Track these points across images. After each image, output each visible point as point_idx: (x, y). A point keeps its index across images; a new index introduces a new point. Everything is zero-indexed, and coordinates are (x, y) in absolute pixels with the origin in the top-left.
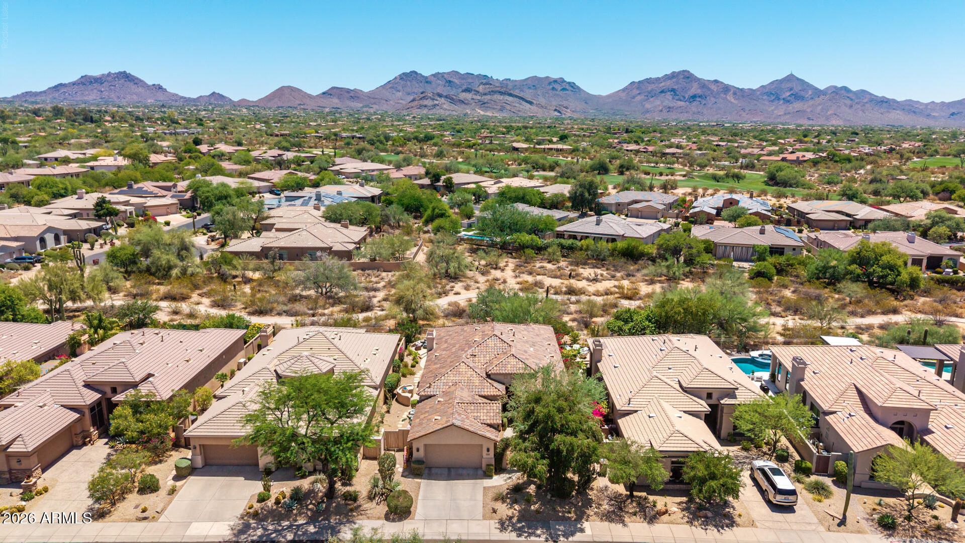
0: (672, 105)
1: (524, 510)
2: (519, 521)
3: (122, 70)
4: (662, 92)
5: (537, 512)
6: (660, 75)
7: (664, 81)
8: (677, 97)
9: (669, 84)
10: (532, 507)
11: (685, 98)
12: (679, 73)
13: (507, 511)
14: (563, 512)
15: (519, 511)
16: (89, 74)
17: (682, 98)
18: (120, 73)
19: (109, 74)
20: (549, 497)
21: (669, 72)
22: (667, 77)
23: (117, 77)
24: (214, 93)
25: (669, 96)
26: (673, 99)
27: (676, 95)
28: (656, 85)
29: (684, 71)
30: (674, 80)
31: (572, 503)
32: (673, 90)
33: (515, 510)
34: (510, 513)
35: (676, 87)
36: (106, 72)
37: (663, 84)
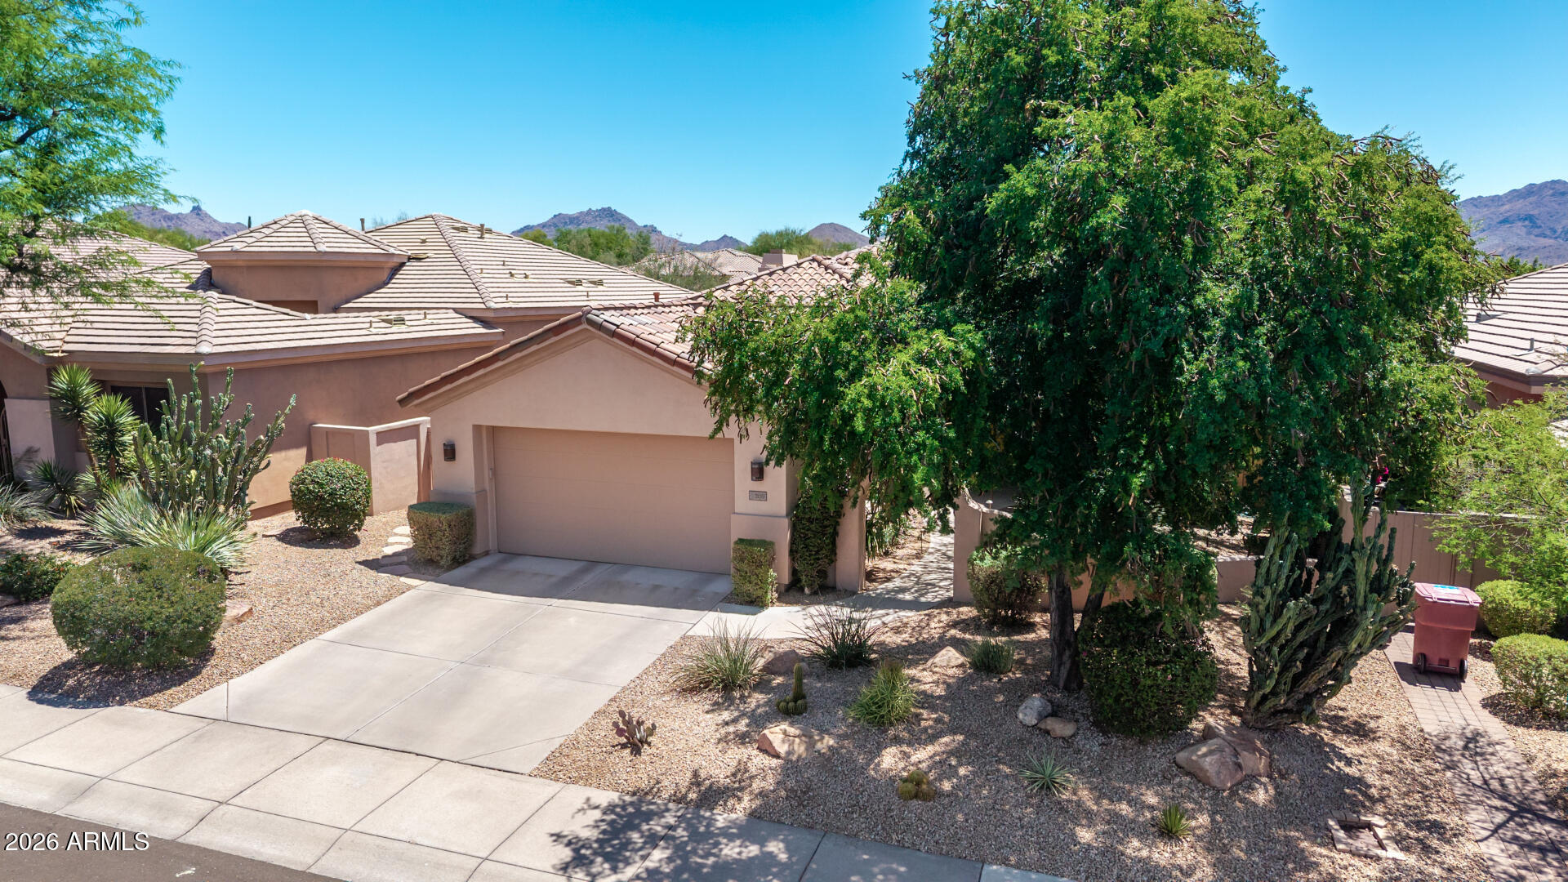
0: (1525, 245)
1: (826, 762)
2: (759, 823)
3: (606, 206)
4: (1505, 221)
5: (916, 788)
6: (1501, 190)
7: (1510, 201)
8: (1537, 231)
9: (1520, 206)
10: (889, 759)
11: (1555, 232)
12: (1545, 185)
13: (712, 750)
14: (1120, 827)
15: (791, 767)
16: (564, 212)
17: (1548, 232)
18: (603, 210)
19: (590, 211)
20: (1029, 712)
21: (1520, 186)
22: (1515, 195)
23: (599, 216)
24: (725, 236)
25: (1519, 228)
26: (1529, 233)
27: (1535, 225)
28: (1493, 209)
29: (1553, 182)
30: (1532, 199)
31: (1196, 775)
32: (1529, 218)
33: (767, 749)
34: (719, 766)
35: (1535, 212)
36: (585, 209)
37: (1507, 207)
